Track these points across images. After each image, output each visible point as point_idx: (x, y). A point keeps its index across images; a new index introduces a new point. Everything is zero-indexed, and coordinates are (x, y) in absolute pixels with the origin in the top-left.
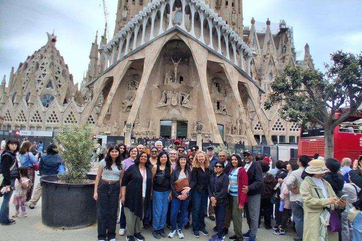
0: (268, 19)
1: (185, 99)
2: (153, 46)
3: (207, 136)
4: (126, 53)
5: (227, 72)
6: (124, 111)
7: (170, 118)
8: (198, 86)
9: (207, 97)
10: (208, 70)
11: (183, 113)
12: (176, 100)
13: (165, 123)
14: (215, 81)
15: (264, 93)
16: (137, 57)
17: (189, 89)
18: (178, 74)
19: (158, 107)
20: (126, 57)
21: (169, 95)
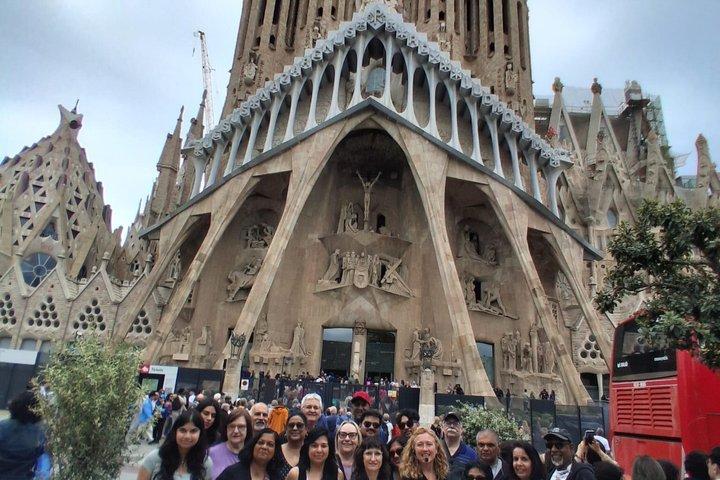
0: (596, 80)
1: (391, 273)
2: (314, 144)
3: (449, 372)
4: (247, 158)
5: (497, 206)
6: (230, 300)
7: (350, 320)
8: (423, 239)
9: (448, 266)
10: (451, 201)
11: (385, 308)
12: (365, 274)
13: (336, 334)
14: (467, 227)
15: (599, 258)
16: (274, 168)
17: (399, 246)
18: (372, 210)
19: (318, 290)
20: (245, 169)
21: (350, 260)
